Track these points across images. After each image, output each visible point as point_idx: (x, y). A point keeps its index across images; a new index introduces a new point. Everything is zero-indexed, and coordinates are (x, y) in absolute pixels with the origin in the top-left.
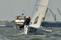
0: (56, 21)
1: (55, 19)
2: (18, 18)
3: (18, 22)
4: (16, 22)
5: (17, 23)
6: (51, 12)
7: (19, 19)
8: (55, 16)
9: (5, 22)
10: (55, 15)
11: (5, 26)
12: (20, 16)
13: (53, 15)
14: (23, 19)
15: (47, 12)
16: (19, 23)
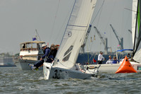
0: (109, 50)
1: (107, 48)
2: (24, 47)
3: (25, 56)
4: (22, 56)
5: (24, 58)
6: (98, 32)
7: (26, 50)
8: (105, 41)
9: (3, 56)
10: (107, 39)
11: (2, 64)
12: (29, 43)
13: (101, 38)
14: (35, 49)
15: (88, 32)
16: (28, 58)
